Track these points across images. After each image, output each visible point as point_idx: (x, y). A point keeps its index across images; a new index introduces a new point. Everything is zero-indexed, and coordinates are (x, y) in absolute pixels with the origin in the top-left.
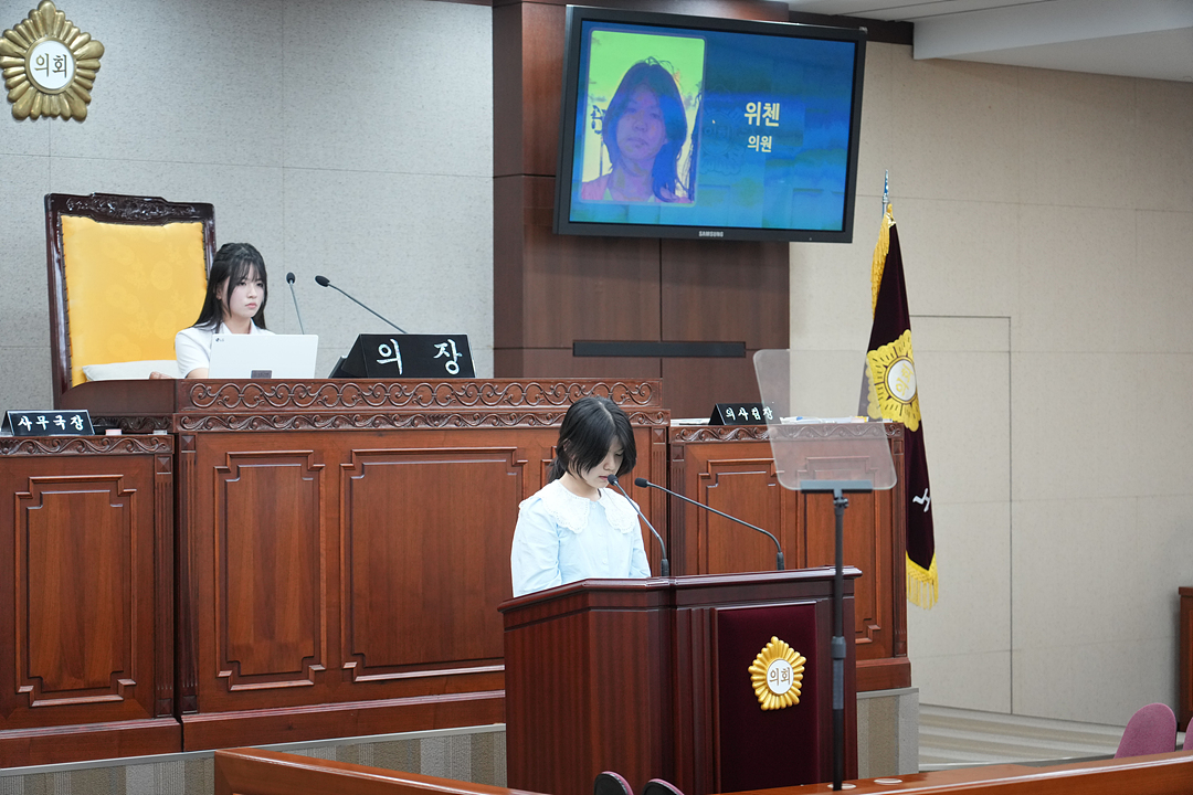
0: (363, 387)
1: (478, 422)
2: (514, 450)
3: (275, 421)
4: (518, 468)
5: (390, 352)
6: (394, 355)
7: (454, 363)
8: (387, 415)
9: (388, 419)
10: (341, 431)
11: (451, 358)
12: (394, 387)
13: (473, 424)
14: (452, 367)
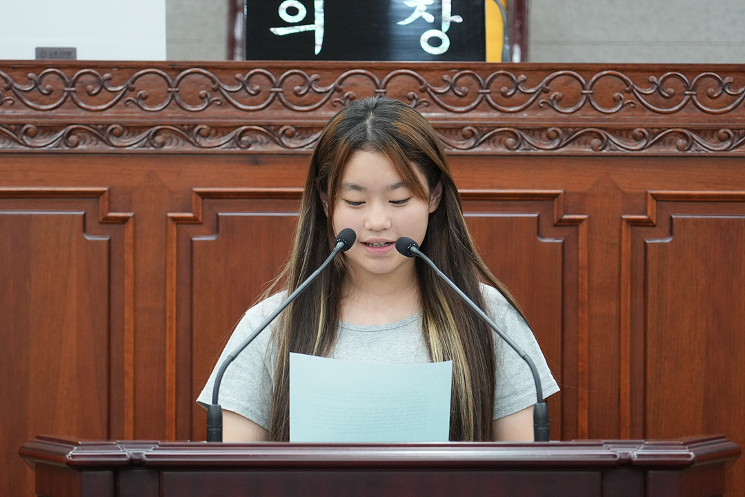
0: (224, 76)
1: (472, 142)
2: (556, 196)
3: (26, 132)
4: (566, 231)
5: (303, 12)
6: (310, 19)
7: (441, 34)
8: (267, 126)
9: (272, 132)
10: (168, 154)
11: (437, 25)
12: (293, 77)
13: (462, 146)
14: (436, 42)
